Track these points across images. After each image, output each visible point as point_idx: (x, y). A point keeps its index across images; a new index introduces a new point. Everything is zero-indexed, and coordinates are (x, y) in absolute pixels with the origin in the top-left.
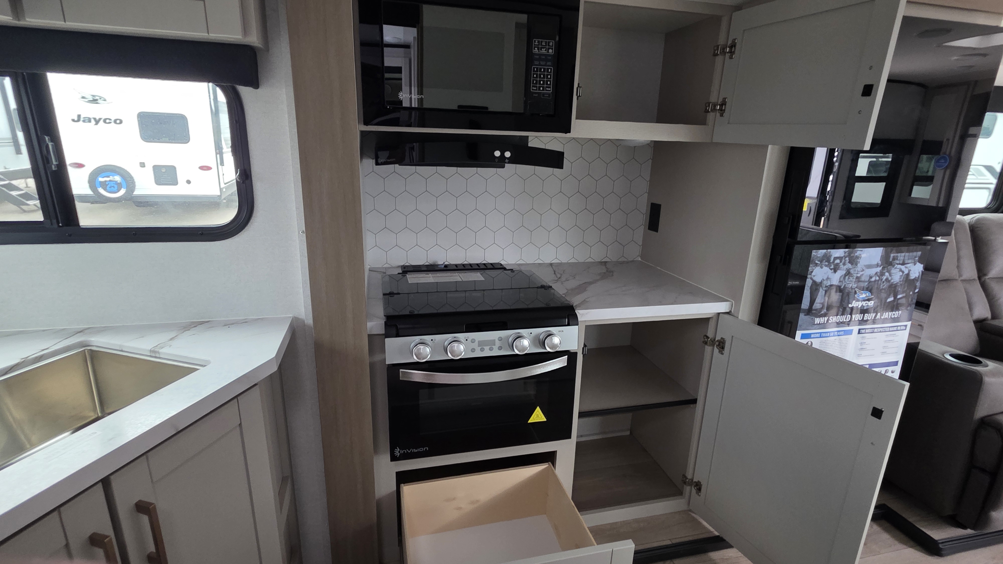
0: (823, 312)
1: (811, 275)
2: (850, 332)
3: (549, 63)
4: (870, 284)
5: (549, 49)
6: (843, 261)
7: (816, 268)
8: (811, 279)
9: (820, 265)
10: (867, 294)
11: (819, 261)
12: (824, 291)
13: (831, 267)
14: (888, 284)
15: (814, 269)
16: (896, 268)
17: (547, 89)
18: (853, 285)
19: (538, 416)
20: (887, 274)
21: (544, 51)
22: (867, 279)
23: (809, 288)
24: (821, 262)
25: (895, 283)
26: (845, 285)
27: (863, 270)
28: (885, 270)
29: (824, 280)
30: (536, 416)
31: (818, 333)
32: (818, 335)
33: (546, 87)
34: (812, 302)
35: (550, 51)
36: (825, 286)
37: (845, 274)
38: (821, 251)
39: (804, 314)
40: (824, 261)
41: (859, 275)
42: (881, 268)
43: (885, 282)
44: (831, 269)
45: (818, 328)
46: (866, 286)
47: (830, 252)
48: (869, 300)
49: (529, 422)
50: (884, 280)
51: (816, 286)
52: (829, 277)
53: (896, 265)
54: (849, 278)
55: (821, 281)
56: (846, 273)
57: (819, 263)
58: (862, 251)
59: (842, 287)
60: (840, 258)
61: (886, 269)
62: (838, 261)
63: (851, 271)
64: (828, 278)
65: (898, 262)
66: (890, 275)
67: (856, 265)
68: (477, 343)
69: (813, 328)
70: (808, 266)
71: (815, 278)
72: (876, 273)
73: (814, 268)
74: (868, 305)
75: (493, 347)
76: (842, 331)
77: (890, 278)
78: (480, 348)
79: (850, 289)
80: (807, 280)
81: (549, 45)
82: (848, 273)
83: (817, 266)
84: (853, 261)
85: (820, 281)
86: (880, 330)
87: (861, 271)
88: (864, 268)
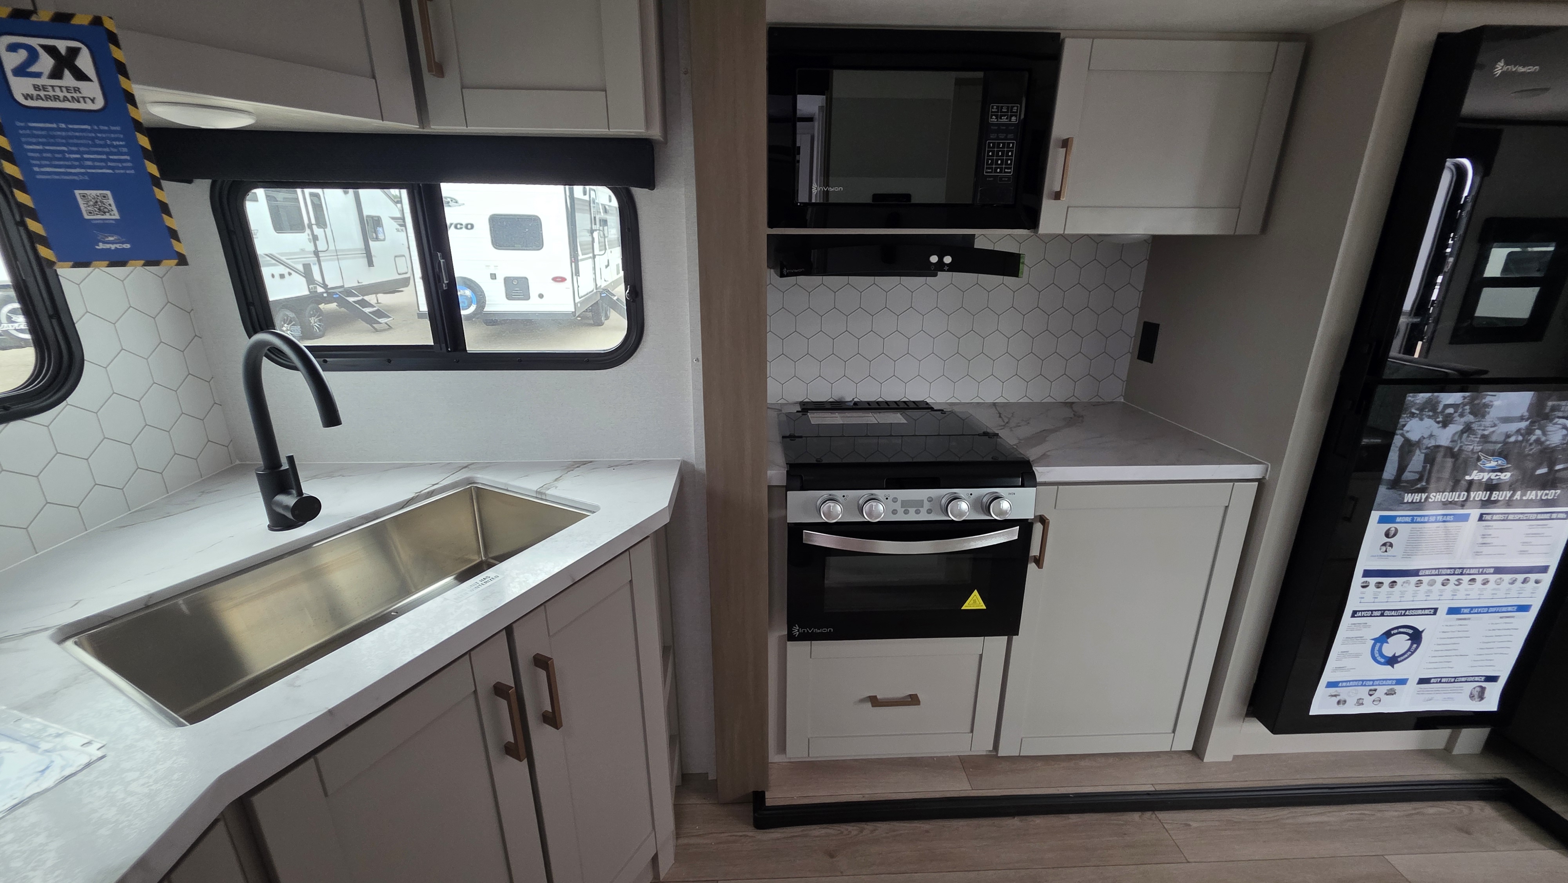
0: (1419, 486)
1: (1402, 430)
2: (1465, 518)
3: (1010, 136)
4: (1505, 447)
5: (1011, 116)
6: (1460, 410)
7: (1411, 420)
8: (1402, 435)
9: (1419, 416)
10: (1499, 462)
11: (1417, 409)
12: (1423, 455)
13: (1438, 420)
14: (1539, 447)
15: (1408, 422)
16: (1556, 424)
17: (1006, 170)
18: (1475, 448)
19: (975, 602)
20: (1538, 432)
21: (1004, 120)
22: (1502, 438)
23: (1398, 449)
24: (1421, 410)
25: (1553, 445)
26: (1461, 447)
27: (1495, 425)
28: (1535, 426)
29: (1424, 438)
30: (972, 602)
31: (1409, 516)
32: (1409, 519)
33: (1005, 168)
34: (1402, 468)
35: (1013, 118)
36: (1424, 447)
37: (1462, 430)
38: (1422, 395)
39: (1386, 487)
40: (1427, 410)
41: (1486, 433)
42: (1528, 423)
43: (1534, 445)
44: (1438, 422)
45: (1408, 508)
46: (1499, 448)
47: (1438, 397)
48: (1501, 470)
49: (963, 608)
50: (1531, 441)
51: (1409, 447)
52: (1433, 434)
53: (1557, 420)
54: (1468, 437)
55: (1420, 439)
56: (1464, 428)
57: (1418, 412)
58: (1495, 396)
59: (1456, 449)
60: (1455, 406)
61: (1537, 424)
62: (1451, 410)
63: (1473, 425)
64: (1431, 436)
65: (1560, 414)
66: (1544, 433)
67: (1483, 416)
68: (899, 503)
69: (1401, 508)
71: (1408, 435)
72: (1519, 431)
73: (1409, 420)
74: (1500, 478)
75: (920, 509)
76: (1450, 515)
77: (1543, 439)
78: (903, 509)
79: (1470, 454)
80: (1396, 437)
81: (1012, 112)
82: (1468, 429)
83: (1413, 417)
84: (1479, 411)
85: (1417, 440)
86: (1517, 517)
87: (1492, 427)
88: (1497, 422)
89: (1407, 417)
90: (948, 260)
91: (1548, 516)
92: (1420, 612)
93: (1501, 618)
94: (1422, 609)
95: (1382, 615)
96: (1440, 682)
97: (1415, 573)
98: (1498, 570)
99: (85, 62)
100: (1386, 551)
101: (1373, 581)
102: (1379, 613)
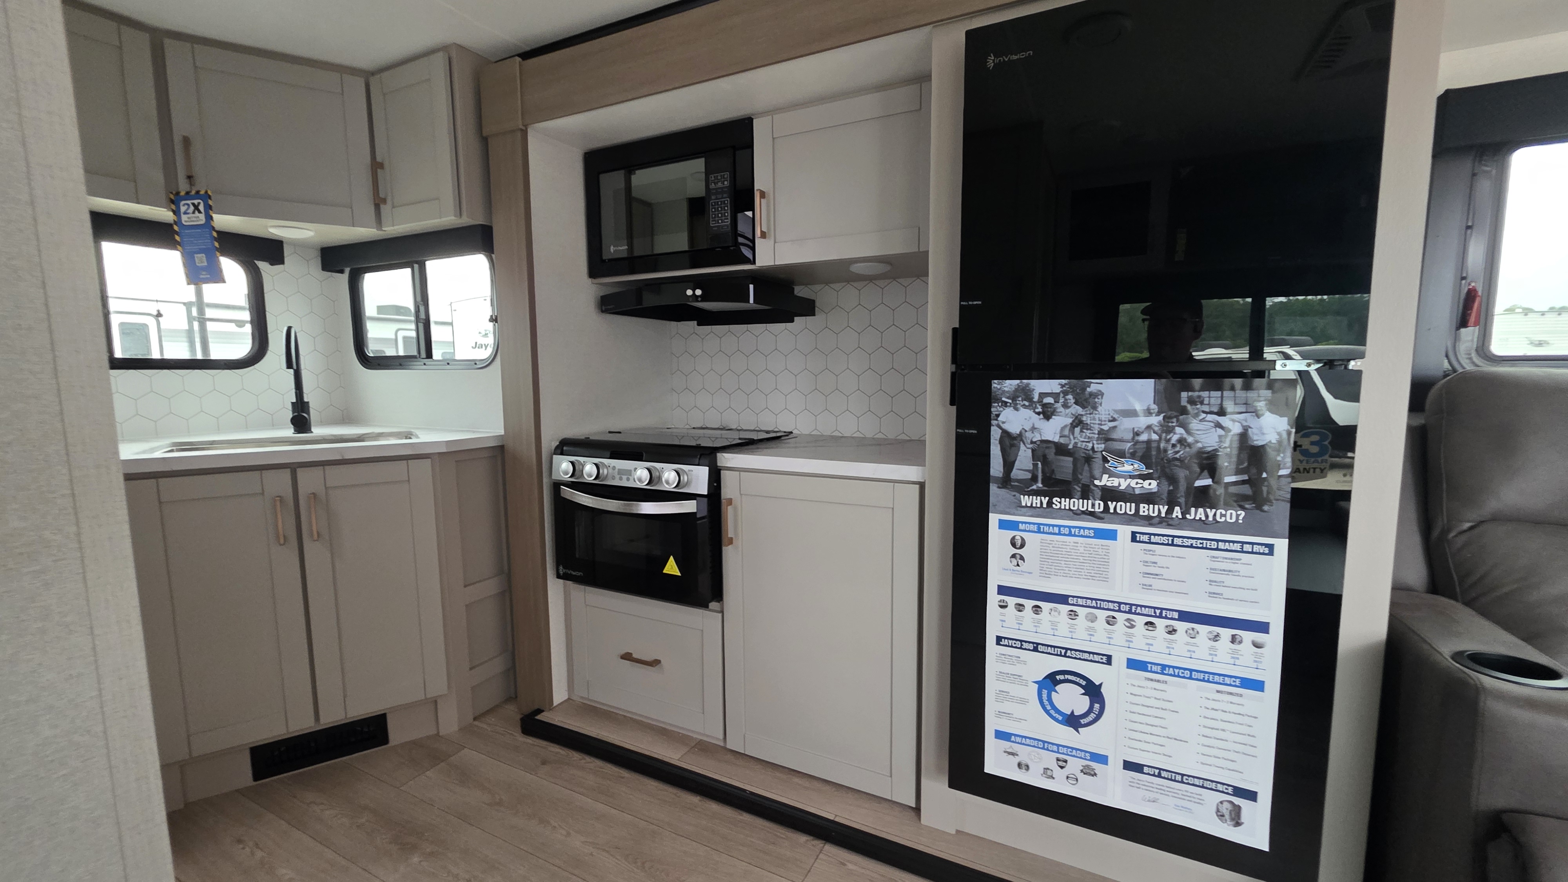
0: (1034, 487)
1: (997, 420)
2: (1111, 535)
3: (725, 195)
4: (1137, 447)
5: (724, 181)
6: (1062, 400)
7: (1004, 409)
8: (999, 426)
9: (1012, 405)
10: (1136, 466)
11: (1008, 398)
12: (1030, 451)
13: (1037, 410)
14: (1187, 450)
15: (1001, 411)
16: (1202, 420)
17: (725, 221)
18: (1096, 446)
20: (1179, 430)
21: (720, 185)
22: (1129, 436)
23: (998, 442)
24: (1014, 399)
25: (1210, 449)
26: (1076, 443)
27: (1114, 420)
28: (1172, 422)
29: (1026, 431)
30: (670, 567)
31: (1034, 524)
32: (1033, 528)
33: (724, 219)
34: (1009, 465)
35: (726, 183)
36: (1029, 441)
37: (1071, 424)
38: (1008, 382)
39: (997, 485)
40: (1020, 399)
41: (1105, 428)
42: (1161, 417)
43: (1179, 446)
44: (1038, 414)
45: (1030, 514)
46: (1129, 448)
47: (1028, 385)
48: (1144, 477)
49: (664, 572)
50: (1174, 441)
51: (1010, 442)
52: (1036, 427)
53: (1204, 415)
54: (1081, 431)
55: (1021, 432)
56: (1073, 421)
57: (1010, 401)
58: (1101, 384)
59: (1071, 447)
60: (1056, 396)
61: (1175, 420)
62: (1050, 400)
63: (1084, 419)
64: (1033, 429)
65: (1206, 409)
66: (1188, 432)
67: (1095, 408)
68: (617, 470)
69: (1019, 512)
70: (990, 407)
71: (1004, 426)
72: (1149, 427)
73: (1001, 409)
74: (1142, 487)
75: (630, 477)
76: (1089, 529)
77: (1190, 440)
78: (619, 476)
79: (1091, 452)
80: (992, 428)
81: (724, 178)
82: (1078, 422)
83: (1006, 407)
84: (1087, 401)
85: (1018, 433)
86: (1188, 542)
87: (1110, 421)
88: (1116, 416)
89: (999, 406)
90: (698, 292)
91: (1237, 547)
92: (1086, 656)
93: (1218, 692)
94: (1090, 653)
95: (1035, 650)
96: (1159, 776)
97: (1062, 599)
98: (1185, 616)
99: (201, 208)
100: (1018, 565)
101: (1012, 601)
102: (1031, 647)
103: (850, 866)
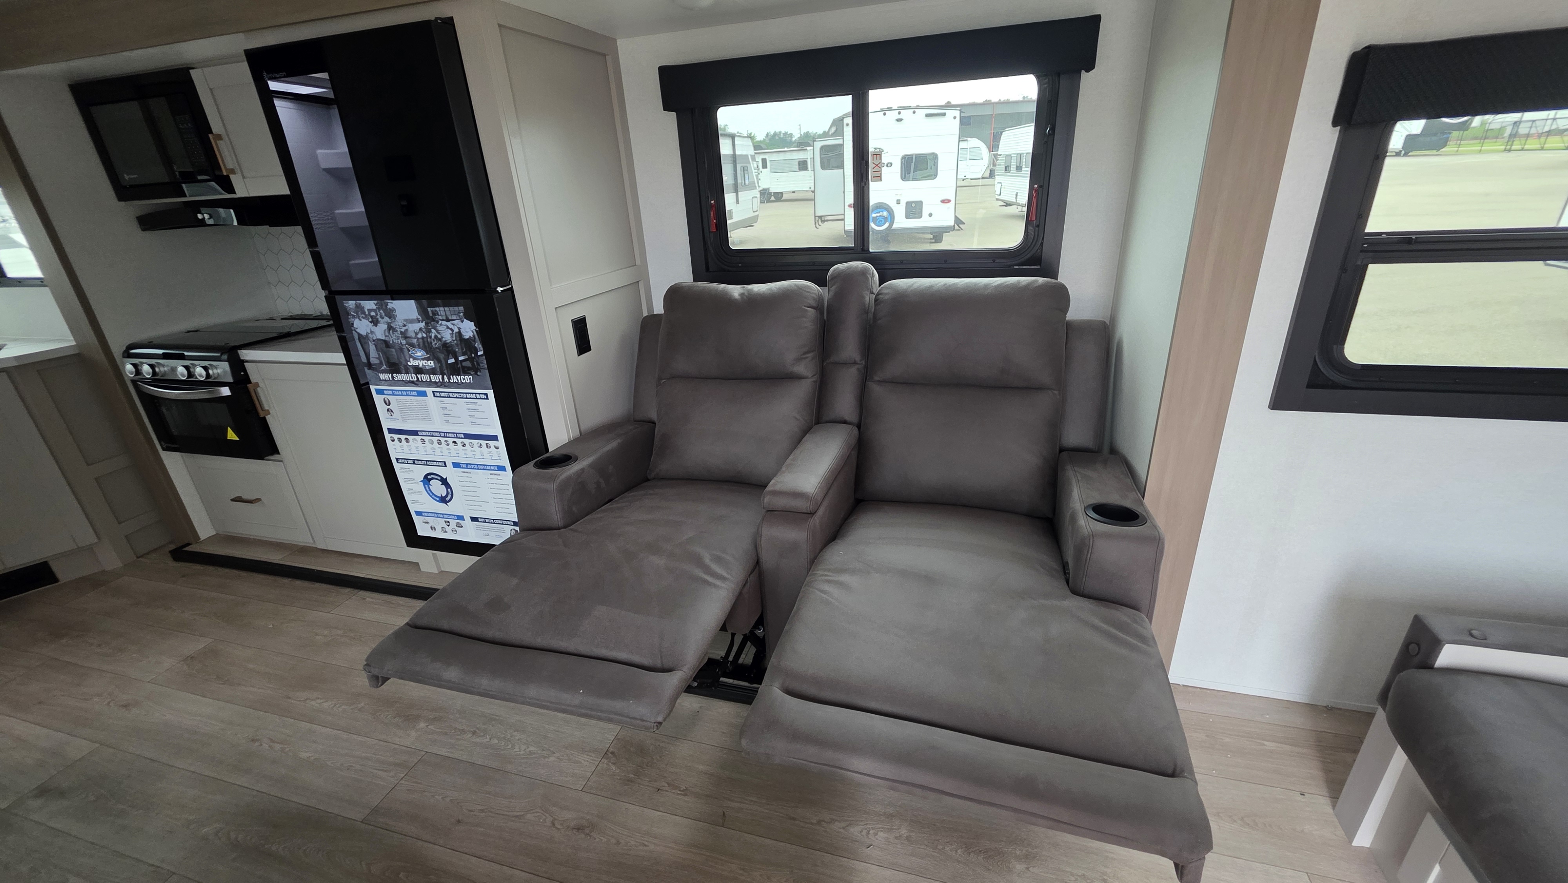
0: (383, 368)
1: (353, 327)
2: (423, 394)
3: (194, 136)
4: (419, 341)
5: (187, 123)
6: (378, 313)
7: (354, 320)
8: (355, 331)
9: (357, 317)
10: (422, 353)
12: (374, 345)
13: (369, 320)
14: (440, 342)
16: (441, 325)
18: (402, 341)
19: (232, 435)
20: (433, 331)
21: (185, 125)
23: (357, 340)
24: (357, 313)
25: (448, 341)
26: (393, 340)
27: (405, 326)
29: (368, 333)
30: (230, 435)
31: (390, 390)
32: (390, 392)
34: (367, 355)
35: (190, 125)
36: (372, 340)
40: (360, 313)
41: (403, 330)
42: (424, 323)
43: (436, 340)
44: (371, 322)
45: (386, 384)
48: (428, 359)
49: (228, 438)
50: (433, 337)
51: (363, 340)
53: (440, 322)
54: (393, 333)
55: (366, 334)
56: (388, 327)
57: (355, 314)
58: (392, 303)
59: (391, 342)
60: (375, 311)
61: (430, 325)
62: (373, 313)
63: (392, 325)
64: (371, 332)
65: (441, 318)
66: (437, 331)
67: (394, 318)
69: (382, 384)
71: (358, 331)
72: (421, 329)
74: (428, 365)
76: (414, 391)
77: (439, 336)
78: (169, 372)
79: (401, 345)
81: (188, 120)
82: (390, 327)
83: (355, 318)
84: (390, 314)
86: (456, 395)
87: (403, 326)
88: (405, 323)
90: (207, 216)
91: (474, 396)
92: (435, 463)
93: (491, 474)
94: (437, 462)
95: (414, 463)
96: (485, 522)
97: (415, 433)
98: (468, 436)
100: (391, 415)
101: (396, 436)
102: (411, 462)
103: (368, 599)
